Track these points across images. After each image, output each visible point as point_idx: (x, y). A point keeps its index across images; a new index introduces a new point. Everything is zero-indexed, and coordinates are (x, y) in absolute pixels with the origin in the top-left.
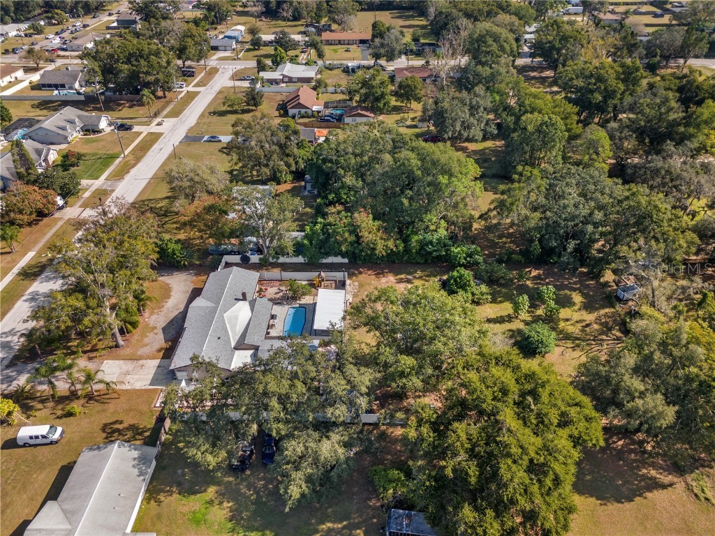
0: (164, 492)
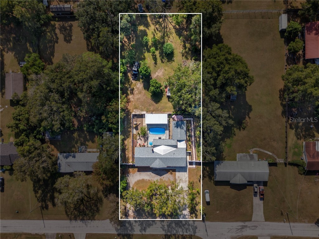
0: (222, 156)
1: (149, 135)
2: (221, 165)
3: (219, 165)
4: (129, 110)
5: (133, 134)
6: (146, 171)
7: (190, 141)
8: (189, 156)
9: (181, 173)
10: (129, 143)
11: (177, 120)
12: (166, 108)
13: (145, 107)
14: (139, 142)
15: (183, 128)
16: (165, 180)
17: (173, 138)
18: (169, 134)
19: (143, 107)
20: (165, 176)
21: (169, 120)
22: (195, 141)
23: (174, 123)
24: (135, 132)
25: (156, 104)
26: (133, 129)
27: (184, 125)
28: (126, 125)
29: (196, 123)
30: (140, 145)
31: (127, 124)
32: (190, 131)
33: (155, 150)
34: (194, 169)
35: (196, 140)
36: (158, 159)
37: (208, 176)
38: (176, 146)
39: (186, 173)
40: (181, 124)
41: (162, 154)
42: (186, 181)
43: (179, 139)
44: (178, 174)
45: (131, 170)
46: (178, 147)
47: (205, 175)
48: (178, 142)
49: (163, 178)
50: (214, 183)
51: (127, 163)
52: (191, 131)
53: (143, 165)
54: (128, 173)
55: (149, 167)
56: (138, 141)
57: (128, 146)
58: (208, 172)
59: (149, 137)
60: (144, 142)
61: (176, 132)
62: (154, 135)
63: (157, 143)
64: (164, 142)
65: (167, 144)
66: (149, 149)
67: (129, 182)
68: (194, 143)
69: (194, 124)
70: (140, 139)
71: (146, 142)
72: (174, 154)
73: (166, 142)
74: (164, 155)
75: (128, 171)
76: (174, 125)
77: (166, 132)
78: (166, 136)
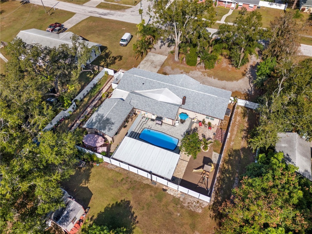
5: (221, 153)
10: (235, 140)
13: (166, 206)
14: (209, 134)
19: (170, 208)
22: (95, 99)
25: (128, 202)
26: (218, 164)
29: (68, 124)
31: (231, 182)
35: (89, 100)
56: (212, 136)
58: (105, 61)
59: (182, 134)
60: (197, 129)
61: (118, 114)
62: (170, 134)
63: (169, 110)
64: (152, 105)
65: (149, 101)
66: (192, 107)
67: (250, 83)
68: (97, 97)
69: (72, 124)
70: (207, 138)
71: (193, 128)
72: (143, 84)
73: (148, 105)
74: (165, 88)
75: (248, 97)
76: (112, 128)
77: (139, 131)
78: (143, 123)
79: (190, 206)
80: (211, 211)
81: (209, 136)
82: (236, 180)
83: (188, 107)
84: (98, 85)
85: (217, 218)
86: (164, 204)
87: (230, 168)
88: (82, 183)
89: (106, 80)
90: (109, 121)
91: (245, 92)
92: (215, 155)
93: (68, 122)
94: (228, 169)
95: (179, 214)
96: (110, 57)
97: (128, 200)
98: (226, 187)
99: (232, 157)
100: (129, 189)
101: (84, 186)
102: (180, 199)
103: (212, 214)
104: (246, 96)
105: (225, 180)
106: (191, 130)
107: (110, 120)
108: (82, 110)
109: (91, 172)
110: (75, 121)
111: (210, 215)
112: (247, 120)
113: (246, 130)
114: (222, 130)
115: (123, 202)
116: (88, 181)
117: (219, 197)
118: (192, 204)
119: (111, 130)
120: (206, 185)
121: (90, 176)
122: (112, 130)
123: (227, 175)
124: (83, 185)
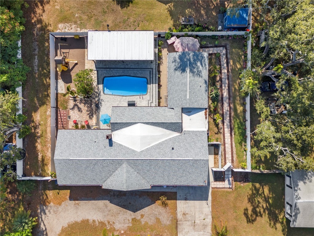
1: (102, 97)
2: (311, 181)
3: (305, 183)
4: (46, 26)
5: (57, 94)
6: (94, 198)
7: (218, 113)
8: (213, 156)
9: (191, 203)
10: (46, 119)
11: (181, 50)
12: (151, 20)
13: (90, 18)
14: (75, 115)
15: (199, 74)
16: (146, 223)
17: (170, 104)
18: (159, 92)
19: (85, 17)
20: (146, 210)
21: (160, 51)
22: (230, 114)
23: (175, 58)
24: (62, 87)
25: (122, 7)
26: (57, 79)
27: (202, 64)
28: (36, 68)
29: (234, 63)
30: (76, 123)
31: (40, 65)
32: (218, 85)
33: (118, 136)
34: (229, 193)
35: (235, 110)
36: (124, 165)
37: (267, 212)
38: (177, 127)
39: (204, 202)
40: (194, 60)
41: (139, 150)
42: (205, 226)
43: (187, 106)
44: (182, 206)
45: (51, 194)
46: (185, 128)
47: (258, 210)
48: (184, 116)
49: (142, 216)
50: (283, 230)
51: (41, 176)
52: (221, 86)
53: (82, 183)
54: (44, 203)
55: (99, 187)
56: (71, 113)
57: (43, 127)
58: (266, 200)
59: (103, 103)
60: (89, 117)
61: (178, 85)
62: (116, 96)
63: (121, 116)
64: (145, 115)
65: (151, 119)
66: (98, 134)
67: (46, 229)
68: (228, 118)
69: (229, 65)
70: (76, 109)
71: (95, 116)
72: (173, 149)
73: (150, 115)
74: (142, 152)
75: (43, 198)
76: (174, 64)
77: (151, 87)
78: (151, 100)
79: (70, 26)
80: (51, 30)
81: (74, 112)
82: (37, 69)
83: (103, 133)
84: (242, 140)
85: (45, 26)
86: (92, 19)
87: (44, 80)
88: (173, 5)
89: (238, 156)
90: (181, 70)
91: (49, 208)
92: (62, 90)
93: (236, 66)
94: (46, 78)
95: (76, 15)
96: (264, 211)
97: (124, 9)
98: (44, 58)
99: (45, 94)
100: (128, 19)
101: (169, 4)
102: (80, 29)
103: (50, 27)
104: (46, 199)
105: (46, 65)
106: (95, 112)
107: (181, 72)
108: (232, 90)
109: (171, 19)
110: (230, 70)
111: (51, 26)
112: (38, 155)
113: (37, 138)
114: (63, 126)
115: (127, 6)
116: (169, 11)
117: (47, 46)
118: (68, 29)
119: (174, 61)
120: (61, 52)
121: (170, 16)
122: (172, 61)
123: (45, 72)
124: (171, 5)
